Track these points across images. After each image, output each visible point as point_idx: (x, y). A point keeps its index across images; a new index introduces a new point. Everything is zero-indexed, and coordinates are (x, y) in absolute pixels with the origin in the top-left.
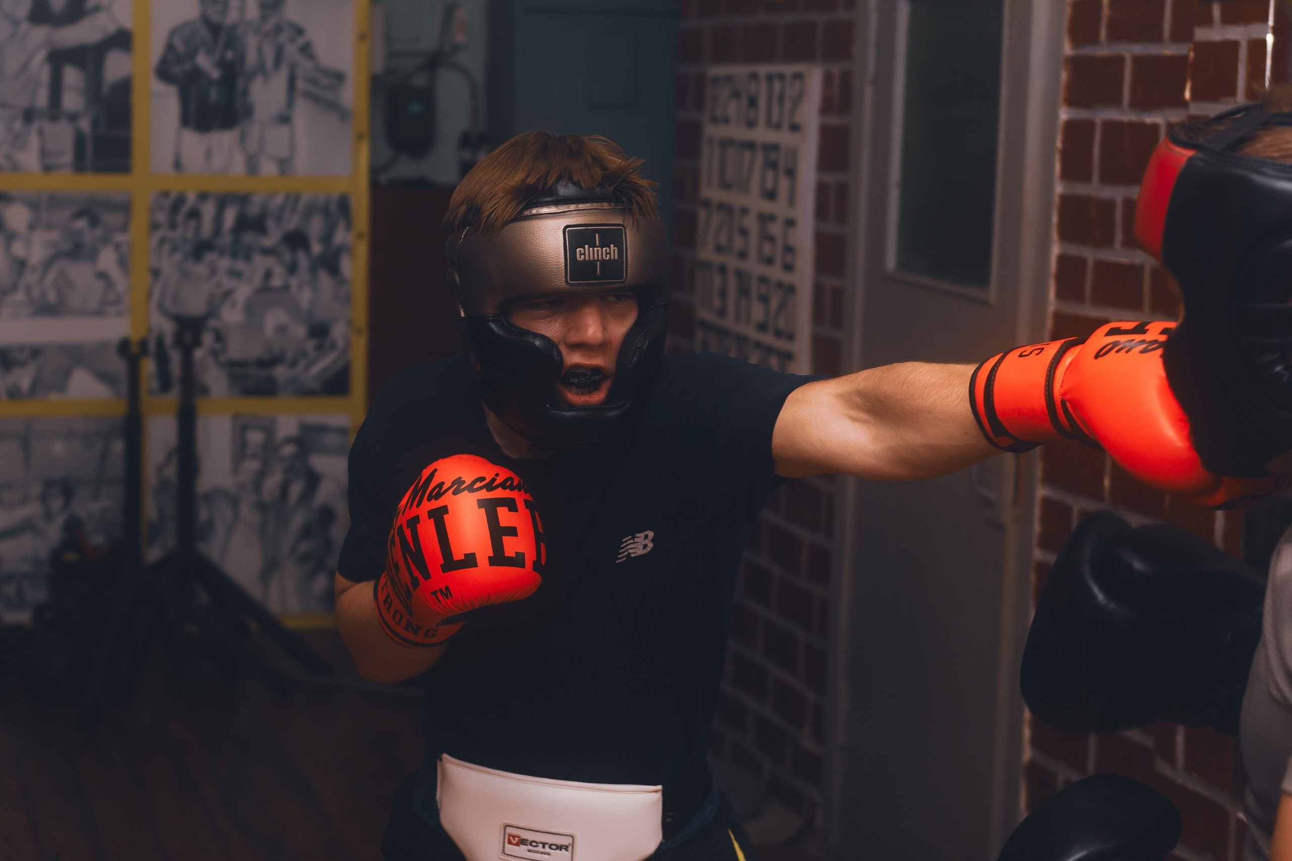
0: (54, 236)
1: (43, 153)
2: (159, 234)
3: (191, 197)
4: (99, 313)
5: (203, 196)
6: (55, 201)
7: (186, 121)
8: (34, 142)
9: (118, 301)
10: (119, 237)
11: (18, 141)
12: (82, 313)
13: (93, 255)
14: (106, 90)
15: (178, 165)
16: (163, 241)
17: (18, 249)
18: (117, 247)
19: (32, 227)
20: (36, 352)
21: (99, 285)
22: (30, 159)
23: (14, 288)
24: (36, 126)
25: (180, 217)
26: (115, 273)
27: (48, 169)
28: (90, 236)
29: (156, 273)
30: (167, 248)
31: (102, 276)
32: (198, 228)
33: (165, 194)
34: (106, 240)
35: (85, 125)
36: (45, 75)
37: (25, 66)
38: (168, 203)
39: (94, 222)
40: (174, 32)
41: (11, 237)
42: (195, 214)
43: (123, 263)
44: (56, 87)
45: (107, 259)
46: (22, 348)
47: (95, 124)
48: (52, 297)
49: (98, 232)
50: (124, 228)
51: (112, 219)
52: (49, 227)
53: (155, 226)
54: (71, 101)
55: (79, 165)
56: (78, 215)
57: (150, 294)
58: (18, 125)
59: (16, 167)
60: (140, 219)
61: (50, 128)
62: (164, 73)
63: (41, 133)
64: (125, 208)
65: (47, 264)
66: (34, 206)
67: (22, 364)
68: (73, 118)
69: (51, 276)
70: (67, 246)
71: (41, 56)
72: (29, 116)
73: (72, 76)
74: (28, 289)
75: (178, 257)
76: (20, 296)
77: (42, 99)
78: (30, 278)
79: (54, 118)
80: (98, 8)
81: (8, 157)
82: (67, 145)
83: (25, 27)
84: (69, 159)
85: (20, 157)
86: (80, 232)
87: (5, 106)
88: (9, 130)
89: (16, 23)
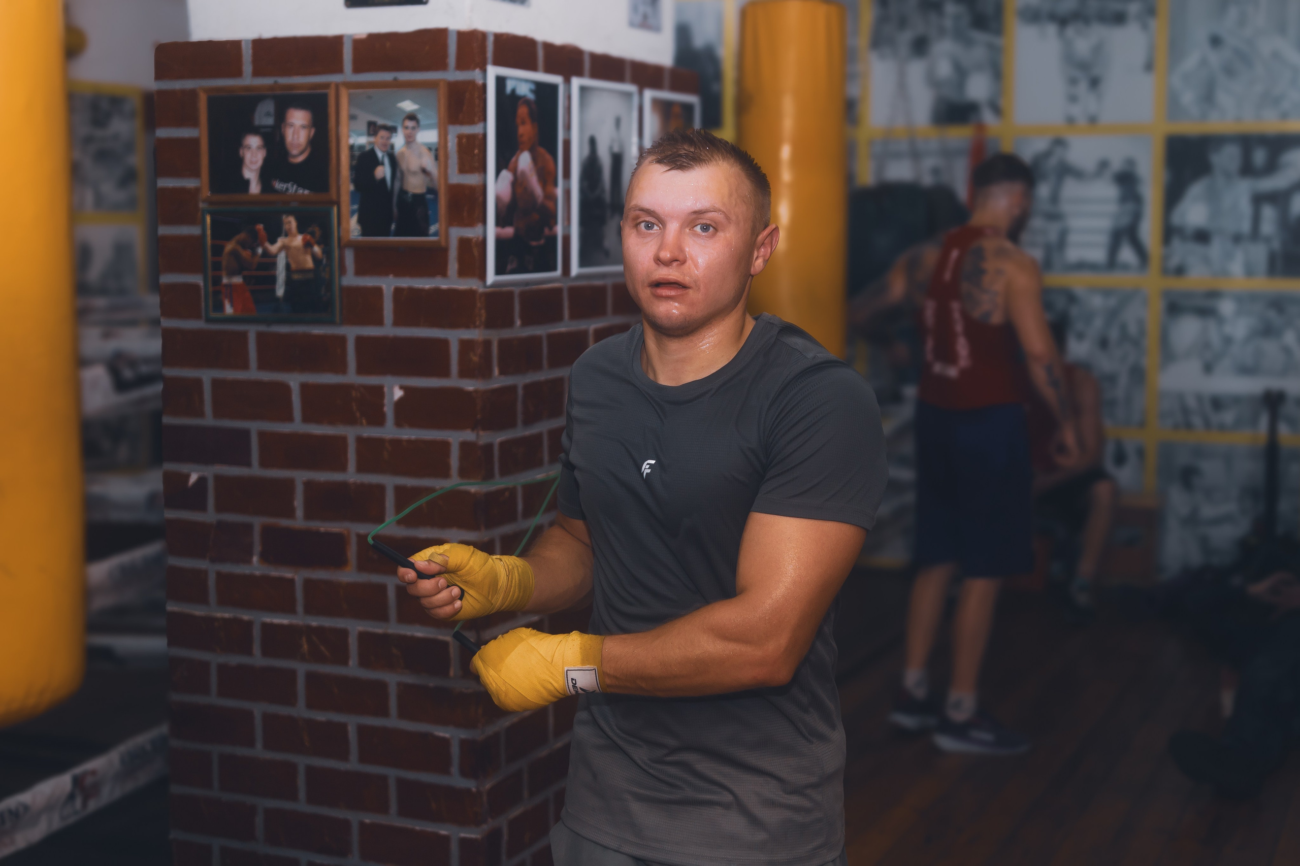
0: (1252, 320)
1: (1247, 263)
6: (1253, 297)
8: (1240, 257)
11: (1229, 256)
13: (1279, 334)
14: (1292, 221)
18: (1296, 329)
19: (1237, 314)
20: (1237, 400)
21: (1283, 355)
22: (1237, 267)
24: (1242, 245)
26: (1295, 347)
27: (1249, 274)
28: (1277, 321)
34: (1289, 324)
35: (1276, 245)
36: (1249, 212)
37: (1237, 206)
39: (1281, 311)
41: (1222, 321)
44: (1256, 220)
45: (1289, 338)
47: (1284, 244)
48: (1250, 362)
49: (1284, 319)
51: (1294, 310)
52: (1249, 314)
54: (1267, 228)
56: (1269, 307)
58: (1229, 246)
59: (1226, 273)
61: (1251, 247)
63: (1245, 251)
66: (1239, 300)
67: (1228, 407)
68: (1267, 240)
69: (1250, 348)
70: (1261, 328)
71: (1246, 198)
72: (1237, 239)
73: (1268, 212)
74: (1233, 356)
76: (1228, 360)
77: (1246, 226)
78: (1235, 349)
79: (1254, 240)
80: (1287, 165)
81: (1221, 266)
82: (1264, 259)
83: (1236, 178)
84: (1264, 268)
85: (1230, 266)
86: (1271, 318)
87: (1220, 232)
88: (1224, 248)
89: (1230, 176)
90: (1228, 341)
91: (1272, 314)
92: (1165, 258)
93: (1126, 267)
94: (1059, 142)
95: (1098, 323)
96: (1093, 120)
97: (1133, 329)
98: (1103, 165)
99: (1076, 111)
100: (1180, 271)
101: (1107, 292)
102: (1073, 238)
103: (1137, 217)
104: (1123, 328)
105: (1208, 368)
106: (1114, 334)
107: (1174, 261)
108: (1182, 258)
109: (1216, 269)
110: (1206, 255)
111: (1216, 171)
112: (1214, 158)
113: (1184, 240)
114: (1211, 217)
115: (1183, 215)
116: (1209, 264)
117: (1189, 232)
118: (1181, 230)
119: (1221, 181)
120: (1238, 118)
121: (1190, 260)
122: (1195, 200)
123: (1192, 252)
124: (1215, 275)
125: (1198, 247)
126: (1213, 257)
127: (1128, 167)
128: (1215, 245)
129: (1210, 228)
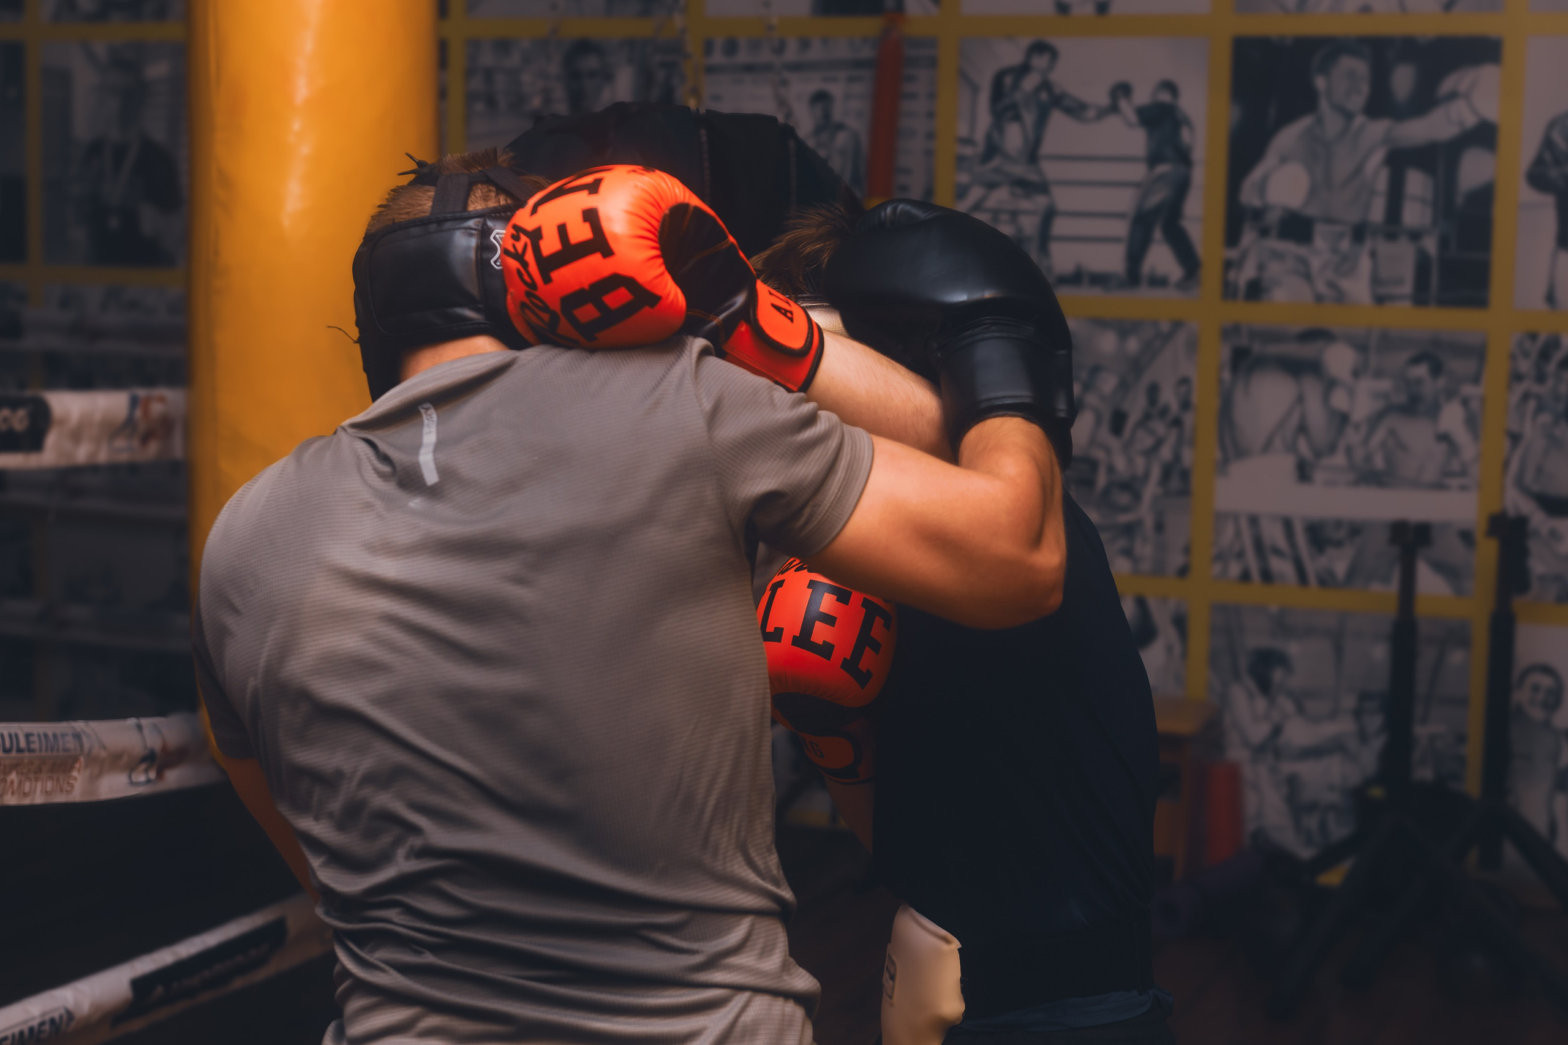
0: (1385, 385)
1: (1376, 280)
2: (1520, 389)
4: (1439, 486)
6: (1388, 341)
7: (1562, 241)
8: (1365, 265)
9: (1463, 472)
10: (1468, 390)
11: (1345, 265)
12: (1415, 484)
13: (1434, 411)
14: (1459, 200)
15: (1550, 298)
16: (1526, 397)
17: (1339, 400)
18: (1465, 402)
19: (1356, 373)
20: (1355, 530)
21: (1440, 449)
22: (1359, 287)
23: (1332, 448)
24: (1368, 245)
25: (1551, 367)
26: (1461, 435)
27: (1380, 300)
28: (1430, 387)
29: (1515, 438)
30: (1532, 405)
31: (1444, 438)
33: (1533, 336)
34: (1451, 394)
35: (1431, 245)
36: (1382, 183)
37: (1358, 170)
38: (1535, 348)
39: (1437, 369)
40: (1552, 125)
41: (1330, 384)
43: (1472, 423)
44: (1395, 196)
45: (1452, 418)
46: (1338, 524)
47: (1443, 243)
48: (1379, 462)
49: (1442, 382)
50: (1476, 379)
51: (1459, 366)
52: (1379, 374)
53: (1517, 377)
54: (1414, 214)
55: (1421, 297)
56: (1416, 360)
57: (1506, 464)
58: (1345, 245)
59: (1340, 297)
60: (1497, 367)
61: (1384, 248)
62: (1537, 179)
63: (1373, 254)
64: (1479, 353)
65: (1375, 420)
66: (1361, 347)
67: (1338, 544)
68: (1415, 236)
69: (1379, 435)
70: (1401, 399)
71: (1378, 157)
72: (1360, 233)
73: (1416, 183)
74: (1349, 451)
75: (1545, 418)
76: (1339, 459)
77: (1377, 213)
78: (1352, 437)
79: (1391, 236)
80: (1453, 96)
81: (1332, 285)
82: (1407, 271)
83: (1359, 120)
84: (1407, 288)
85: (1346, 284)
86: (1419, 382)
87: (1329, 221)
88: (1335, 251)
89: (1349, 116)
90: (1342, 419)
91: (1421, 371)
92: (1228, 265)
93: (1158, 282)
94: (1040, 47)
95: (1108, 383)
96: (1102, 8)
97: (1169, 397)
98: (1123, 90)
100: (1256, 290)
101: (1124, 329)
102: (1060, 227)
103: (1182, 188)
104: (1153, 391)
105: (1304, 472)
106: (1136, 407)
107: (1248, 272)
108: (1261, 267)
109: (1321, 287)
110: (1303, 262)
111: (1324, 105)
112: (1320, 83)
113: (1264, 232)
114: (1313, 192)
115: (1262, 187)
116: (1307, 277)
117: (1272, 218)
118: (1258, 214)
119: (1332, 123)
120: (1366, 9)
121: (1274, 269)
122: (1284, 160)
123: (1278, 256)
124: (1319, 299)
125: (1289, 247)
126: (1316, 263)
127: (1165, 97)
128: (1320, 242)
129: (1311, 211)
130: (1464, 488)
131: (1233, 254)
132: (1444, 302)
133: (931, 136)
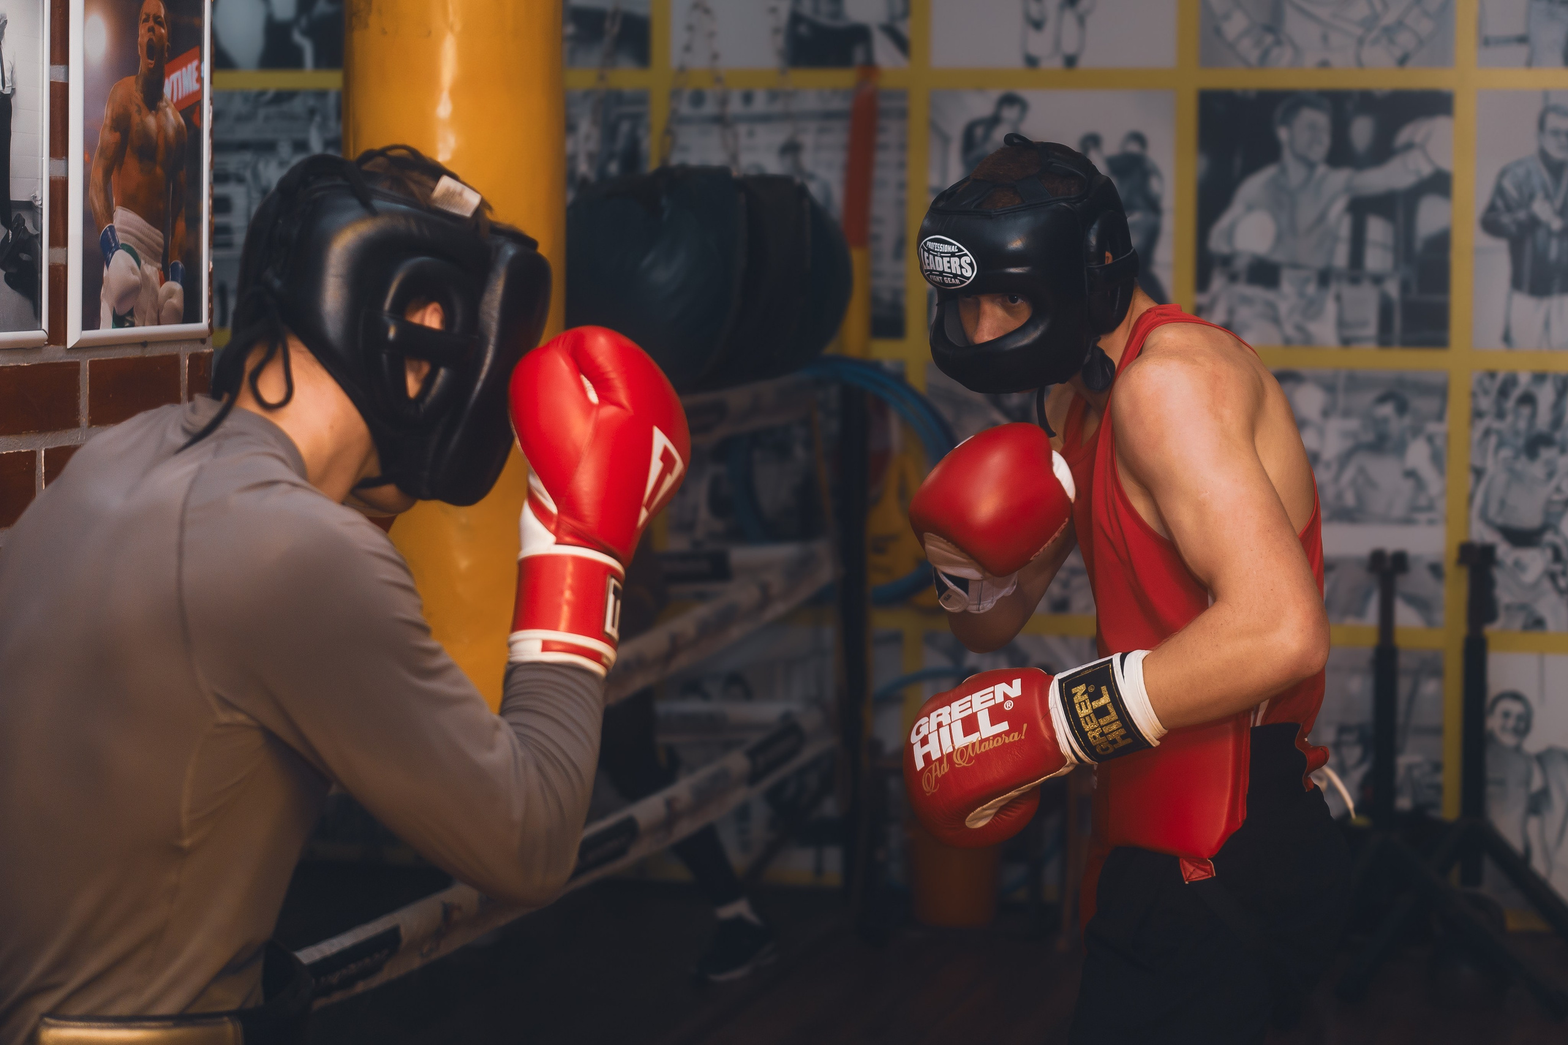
1: (1341, 323)
2: (1482, 425)
3: (1524, 379)
4: (1408, 521)
5: (1540, 378)
6: (1355, 382)
7: (1517, 283)
8: (1330, 308)
9: (1430, 507)
10: (1432, 427)
11: (1311, 309)
12: (1385, 520)
13: (1401, 449)
14: (1419, 245)
15: (1507, 338)
16: (1487, 433)
18: (1430, 439)
19: (1326, 413)
21: (1408, 485)
22: (1325, 330)
24: (1333, 288)
25: (1510, 404)
26: (1427, 471)
27: (1346, 342)
28: (1397, 425)
29: (1478, 473)
30: (1493, 440)
31: (1411, 474)
32: (1533, 416)
33: (1492, 375)
34: (1416, 431)
35: (1392, 289)
36: (1345, 229)
37: (1322, 218)
38: (1494, 386)
39: (1402, 408)
40: (1503, 173)
42: (1528, 399)
43: (1437, 459)
44: (1358, 244)
45: (1418, 454)
47: (1405, 287)
48: (1350, 500)
49: (1407, 421)
50: (1440, 417)
51: (1423, 404)
52: (1347, 414)
53: (1478, 414)
54: (1376, 259)
55: (1385, 339)
56: (1382, 399)
57: (1471, 500)
58: (1311, 289)
59: (1308, 340)
60: (1459, 405)
61: (1349, 292)
62: (1491, 225)
63: (1338, 298)
64: (1440, 391)
65: (1345, 459)
66: (1329, 388)
68: (1378, 280)
69: (1349, 474)
70: (1369, 437)
71: (1340, 205)
72: (1325, 278)
73: (1377, 229)
75: (1506, 453)
77: (1341, 258)
79: (1355, 280)
80: (1409, 146)
81: (1300, 328)
82: (1370, 314)
83: (1322, 169)
84: (1372, 330)
85: (1314, 328)
86: (1385, 420)
87: (1295, 266)
88: (1301, 294)
89: (1311, 166)
91: (1387, 410)
94: (1012, 101)
96: (1071, 61)
98: (1091, 141)
99: (1040, 44)
103: (1151, 236)
107: (1217, 315)
108: (1231, 312)
109: (1289, 330)
110: (1272, 306)
111: (1287, 156)
112: (1283, 134)
113: (1233, 278)
114: (1279, 238)
115: (1230, 234)
116: (1276, 320)
117: (1241, 264)
118: (1226, 261)
119: (1296, 173)
120: (1324, 64)
121: (1244, 314)
122: (1250, 208)
123: (1247, 301)
124: (1288, 342)
125: (1257, 292)
126: (1283, 308)
127: (1134, 148)
128: (1287, 286)
129: (1278, 257)
130: (1431, 522)
131: (1203, 299)
132: (1408, 343)
133: (902, 186)
